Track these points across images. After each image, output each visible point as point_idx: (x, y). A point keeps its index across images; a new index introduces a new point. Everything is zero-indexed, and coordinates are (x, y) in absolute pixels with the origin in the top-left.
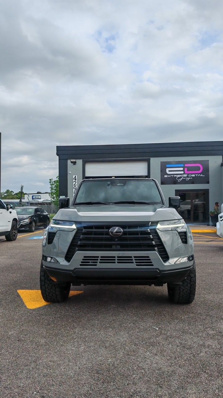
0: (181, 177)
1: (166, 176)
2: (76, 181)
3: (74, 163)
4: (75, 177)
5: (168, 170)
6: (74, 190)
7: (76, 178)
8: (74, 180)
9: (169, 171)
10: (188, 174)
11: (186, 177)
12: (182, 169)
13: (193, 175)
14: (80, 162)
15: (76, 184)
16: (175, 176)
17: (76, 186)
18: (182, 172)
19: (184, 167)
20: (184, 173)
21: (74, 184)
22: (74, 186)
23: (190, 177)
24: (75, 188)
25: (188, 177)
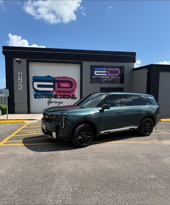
0: (105, 78)
1: (94, 77)
2: (21, 77)
3: (19, 62)
4: (20, 73)
5: (95, 72)
6: (19, 84)
7: (21, 75)
8: (19, 77)
9: (97, 73)
10: (110, 76)
11: (108, 78)
12: (106, 72)
13: (113, 77)
14: (24, 61)
15: (21, 80)
16: (100, 77)
17: (21, 82)
18: (106, 75)
19: (107, 71)
20: (107, 75)
21: (19, 79)
22: (19, 81)
23: (111, 78)
24: (20, 83)
25: (109, 78)
